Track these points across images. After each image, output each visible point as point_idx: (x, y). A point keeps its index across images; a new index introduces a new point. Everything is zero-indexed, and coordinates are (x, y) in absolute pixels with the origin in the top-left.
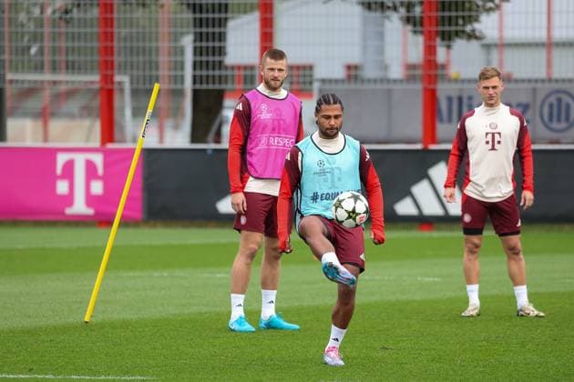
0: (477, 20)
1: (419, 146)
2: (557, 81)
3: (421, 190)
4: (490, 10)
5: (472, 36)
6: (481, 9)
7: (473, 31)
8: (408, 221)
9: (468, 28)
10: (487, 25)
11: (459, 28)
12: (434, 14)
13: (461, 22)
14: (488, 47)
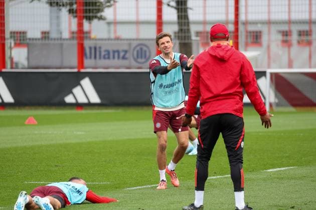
0: (102, 11)
1: (76, 70)
2: (140, 40)
3: (77, 91)
4: (109, 6)
5: (101, 18)
6: (104, 6)
7: (101, 16)
8: (71, 105)
9: (99, 15)
10: (108, 13)
11: (94, 15)
12: (82, 8)
13: (95, 11)
14: (109, 24)
